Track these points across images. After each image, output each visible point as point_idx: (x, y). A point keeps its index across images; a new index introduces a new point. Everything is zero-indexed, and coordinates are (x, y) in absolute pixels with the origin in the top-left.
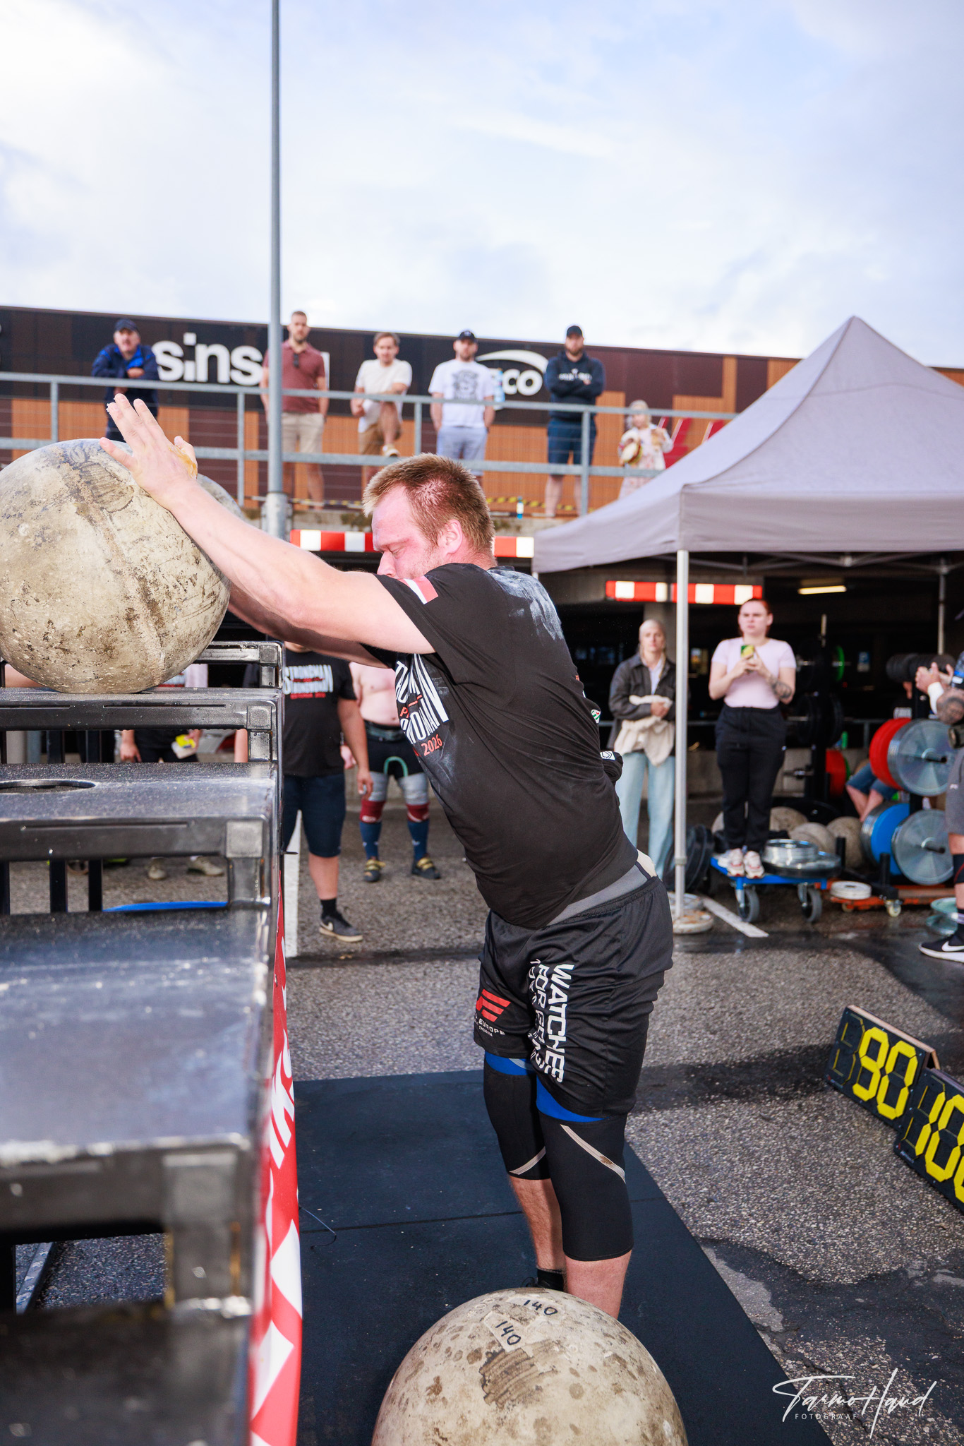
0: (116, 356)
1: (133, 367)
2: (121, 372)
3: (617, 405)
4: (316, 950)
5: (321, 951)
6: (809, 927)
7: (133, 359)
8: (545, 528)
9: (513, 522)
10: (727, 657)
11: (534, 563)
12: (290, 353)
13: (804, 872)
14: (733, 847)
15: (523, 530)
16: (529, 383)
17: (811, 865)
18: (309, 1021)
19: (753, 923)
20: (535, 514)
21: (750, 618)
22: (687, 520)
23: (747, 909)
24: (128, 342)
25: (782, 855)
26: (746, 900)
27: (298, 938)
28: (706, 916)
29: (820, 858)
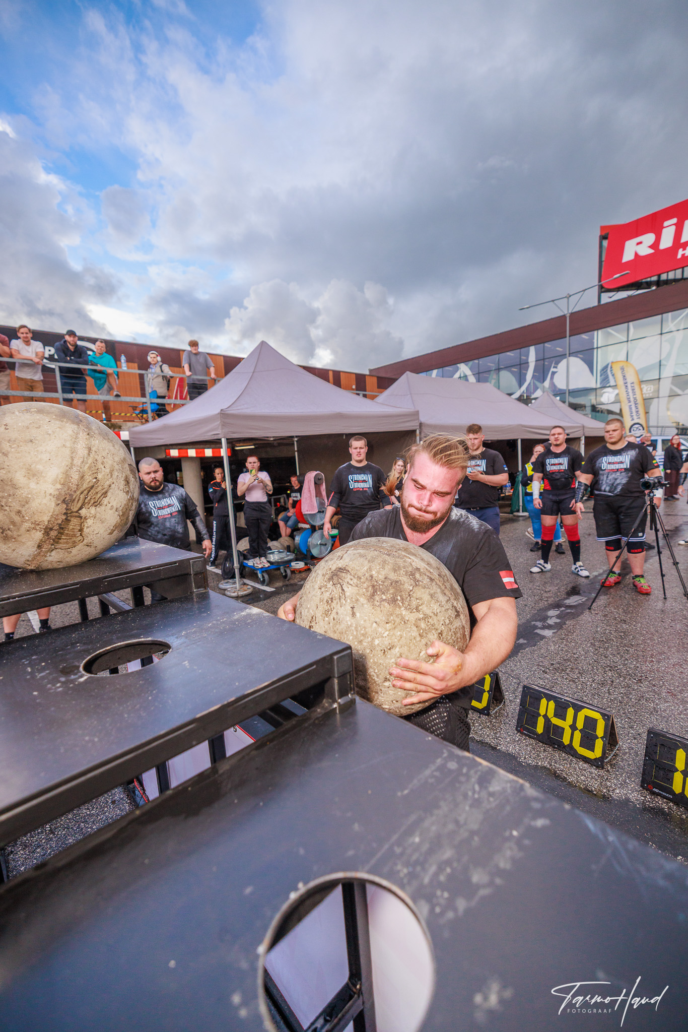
6: (287, 583)
8: (133, 427)
10: (245, 480)
11: (130, 443)
13: (281, 562)
14: (255, 557)
17: (286, 559)
19: (266, 586)
21: (252, 464)
22: (224, 425)
23: (264, 580)
25: (274, 558)
26: (263, 577)
28: (249, 587)
29: (288, 556)
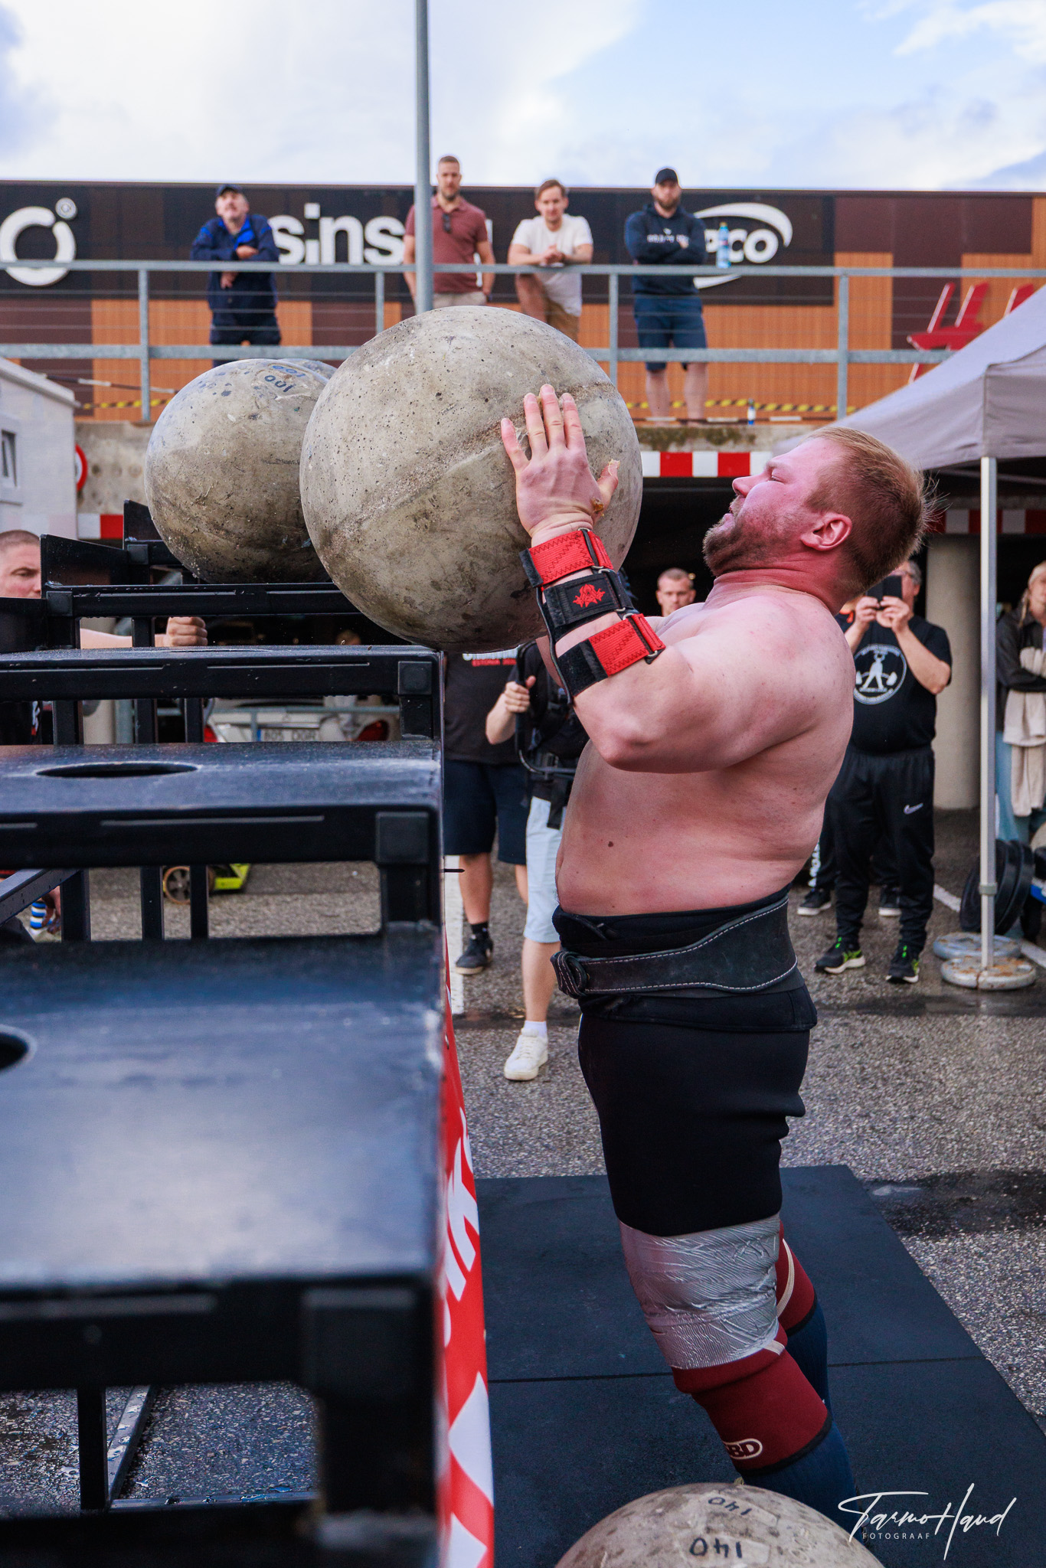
0: (221, 229)
1: (241, 244)
2: (228, 252)
3: (883, 265)
4: (489, 1006)
5: (496, 1007)
7: (240, 234)
8: (788, 437)
9: (744, 429)
12: (440, 214)
15: (757, 441)
16: (761, 246)
18: (482, 1099)
20: (773, 419)
24: (232, 206)
27: (464, 990)
